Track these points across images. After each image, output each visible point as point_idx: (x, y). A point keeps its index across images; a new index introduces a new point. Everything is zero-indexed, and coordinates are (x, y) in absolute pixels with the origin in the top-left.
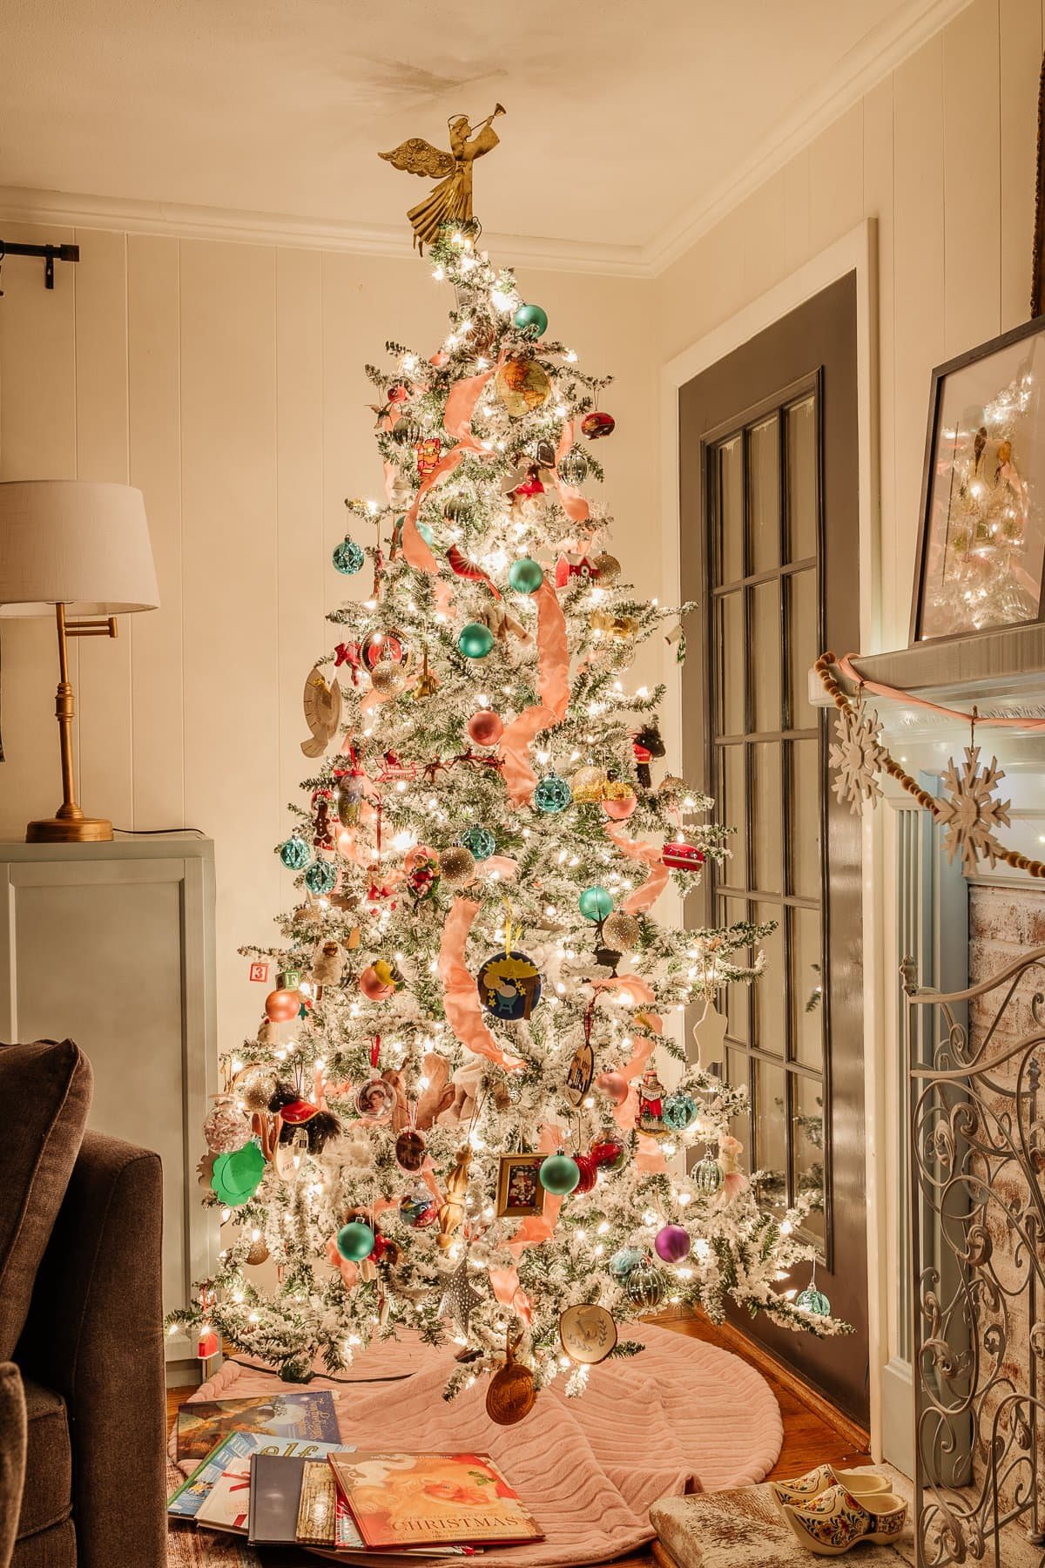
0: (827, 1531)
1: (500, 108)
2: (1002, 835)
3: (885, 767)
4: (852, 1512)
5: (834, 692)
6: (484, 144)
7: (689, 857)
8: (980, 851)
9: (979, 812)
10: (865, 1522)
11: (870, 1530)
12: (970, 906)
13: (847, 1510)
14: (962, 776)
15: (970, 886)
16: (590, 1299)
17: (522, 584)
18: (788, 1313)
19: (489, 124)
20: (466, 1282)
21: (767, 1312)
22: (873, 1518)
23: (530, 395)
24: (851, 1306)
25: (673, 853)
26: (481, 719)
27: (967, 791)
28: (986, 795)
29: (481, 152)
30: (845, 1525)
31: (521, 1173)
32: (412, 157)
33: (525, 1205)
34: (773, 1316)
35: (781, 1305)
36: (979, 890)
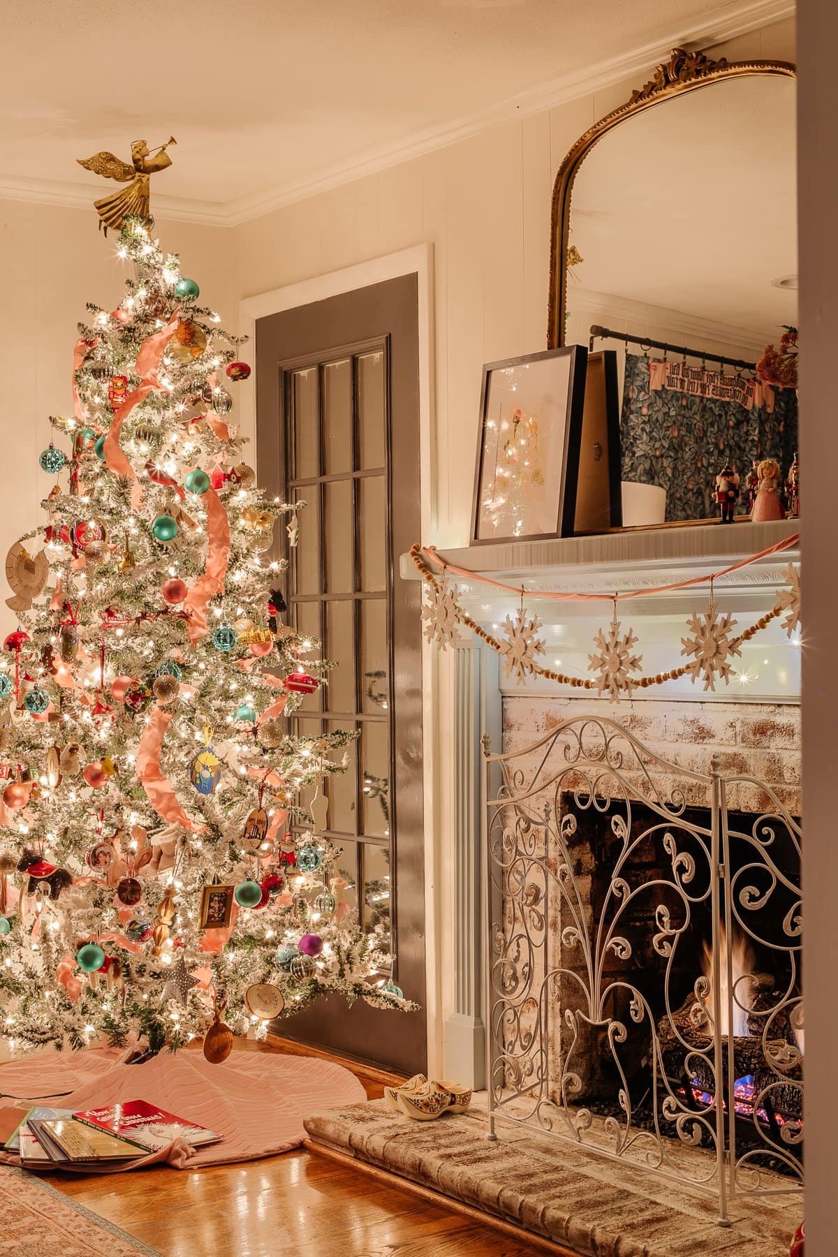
0: (427, 1105)
1: (173, 140)
2: (541, 661)
3: (462, 622)
4: (441, 1093)
5: (424, 571)
6: (159, 162)
7: (307, 683)
8: (527, 670)
9: (526, 647)
10: (449, 1099)
11: (452, 1103)
12: (503, 710)
13: (438, 1092)
14: (516, 625)
15: (503, 697)
16: (264, 981)
17: (195, 487)
18: (379, 996)
19: (164, 149)
20: (185, 972)
21: (364, 997)
22: (453, 1095)
23: (196, 349)
24: (416, 992)
25: (296, 681)
26: (173, 585)
27: (518, 634)
28: (530, 637)
29: (157, 168)
30: (437, 1100)
31: (216, 898)
32: (104, 164)
33: (218, 921)
34: (368, 999)
35: (374, 991)
36: (509, 699)
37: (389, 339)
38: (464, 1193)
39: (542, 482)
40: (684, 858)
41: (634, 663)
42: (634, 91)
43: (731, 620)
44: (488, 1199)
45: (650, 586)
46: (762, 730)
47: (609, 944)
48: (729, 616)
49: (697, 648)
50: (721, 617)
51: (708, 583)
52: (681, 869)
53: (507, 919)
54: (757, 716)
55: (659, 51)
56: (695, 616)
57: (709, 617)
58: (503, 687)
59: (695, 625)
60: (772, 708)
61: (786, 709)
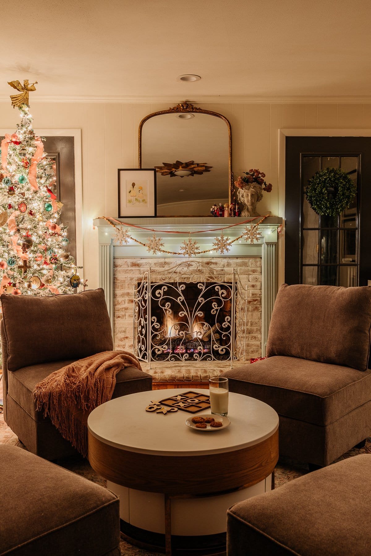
1: (36, 82)
6: (32, 88)
8: (157, 251)
9: (157, 245)
12: (114, 262)
14: (153, 239)
19: (34, 85)
26: (53, 225)
27: (154, 242)
28: (159, 242)
29: (32, 90)
36: (116, 259)
37: (59, 154)
40: (224, 291)
41: (197, 248)
42: (170, 108)
43: (228, 238)
44: (180, 378)
45: (204, 230)
46: (208, 263)
48: (228, 237)
49: (218, 245)
50: (225, 238)
51: (221, 230)
52: (223, 293)
55: (179, 100)
56: (217, 238)
57: (222, 238)
58: (115, 256)
59: (217, 240)
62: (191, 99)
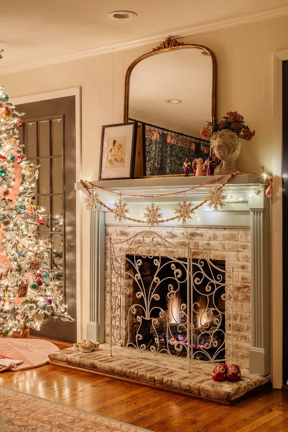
0: (88, 348)
1: (3, 50)
2: (128, 215)
3: (99, 203)
4: (92, 344)
5: (85, 188)
7: (43, 222)
8: (122, 218)
9: (122, 211)
10: (94, 346)
11: (95, 347)
12: (106, 230)
13: (91, 344)
14: (118, 204)
15: (105, 226)
16: (37, 313)
17: (11, 161)
18: (65, 317)
19: (0, 52)
20: (15, 311)
21: (61, 318)
22: (95, 345)
23: (10, 117)
25: (39, 221)
26: (6, 191)
27: (119, 207)
28: (124, 208)
30: (91, 346)
31: (23, 288)
33: (23, 295)
36: (108, 227)
37: (64, 115)
38: (109, 370)
39: (124, 162)
40: (179, 271)
41: (159, 216)
42: (153, 48)
43: (191, 203)
45: (166, 193)
46: (193, 235)
47: (153, 296)
48: (191, 202)
49: (180, 211)
50: (188, 203)
51: (184, 193)
52: (177, 274)
53: (106, 293)
54: (190, 231)
56: (179, 202)
57: (184, 203)
58: (106, 223)
59: (179, 205)
60: (196, 229)
61: (200, 229)
62: (173, 33)
